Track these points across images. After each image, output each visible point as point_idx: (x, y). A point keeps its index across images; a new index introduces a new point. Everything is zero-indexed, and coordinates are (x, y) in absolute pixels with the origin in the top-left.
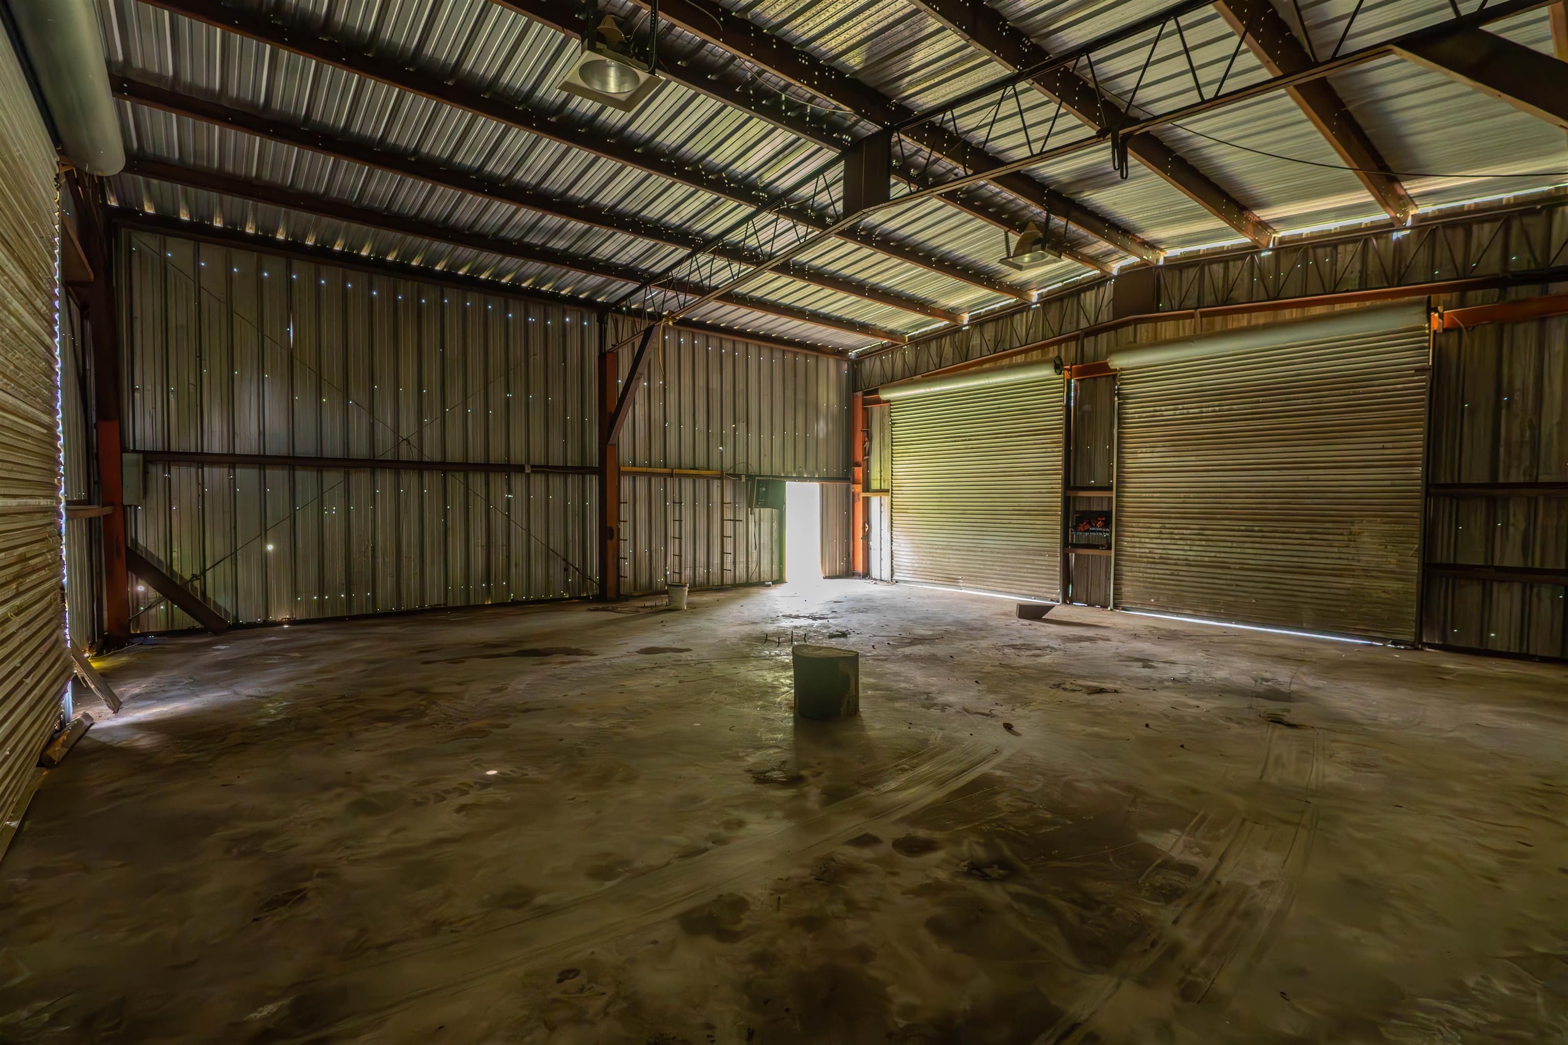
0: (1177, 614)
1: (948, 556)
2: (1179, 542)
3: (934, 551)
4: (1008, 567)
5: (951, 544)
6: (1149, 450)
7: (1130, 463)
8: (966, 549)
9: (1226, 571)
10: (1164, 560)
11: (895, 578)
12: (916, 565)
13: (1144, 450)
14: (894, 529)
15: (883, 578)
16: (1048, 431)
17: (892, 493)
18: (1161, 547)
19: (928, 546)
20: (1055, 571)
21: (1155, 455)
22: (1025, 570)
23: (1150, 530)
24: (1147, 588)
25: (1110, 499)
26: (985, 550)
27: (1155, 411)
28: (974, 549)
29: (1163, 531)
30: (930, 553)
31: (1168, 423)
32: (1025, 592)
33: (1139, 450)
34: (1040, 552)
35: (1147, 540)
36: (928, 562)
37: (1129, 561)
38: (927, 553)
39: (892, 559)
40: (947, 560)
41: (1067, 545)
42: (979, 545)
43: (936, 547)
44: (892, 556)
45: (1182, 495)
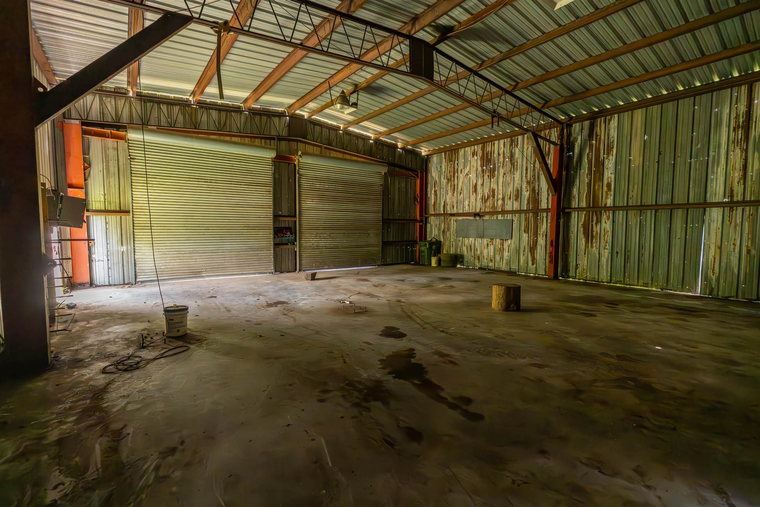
0: (323, 269)
1: (195, 258)
2: (323, 240)
3: (181, 255)
4: (241, 259)
5: (197, 249)
6: (311, 200)
7: (304, 205)
8: (210, 251)
9: (338, 249)
10: (318, 247)
11: (138, 280)
12: (163, 267)
13: (309, 200)
14: (136, 242)
15: (111, 283)
16: (265, 185)
17: (133, 214)
18: (317, 242)
19: (176, 252)
20: (270, 258)
21: (314, 203)
22: (253, 260)
23: (313, 235)
24: (311, 260)
25: (295, 221)
26: (225, 251)
27: (312, 184)
28: (215, 251)
29: (317, 235)
30: (177, 257)
31: (319, 190)
32: (252, 272)
33: (307, 200)
34: (261, 249)
35: (311, 239)
36: (175, 264)
37: (305, 249)
38: (174, 257)
39: (135, 266)
40: (194, 260)
41: (276, 245)
42: (220, 249)
43: (183, 252)
44: (135, 263)
45: (324, 220)
